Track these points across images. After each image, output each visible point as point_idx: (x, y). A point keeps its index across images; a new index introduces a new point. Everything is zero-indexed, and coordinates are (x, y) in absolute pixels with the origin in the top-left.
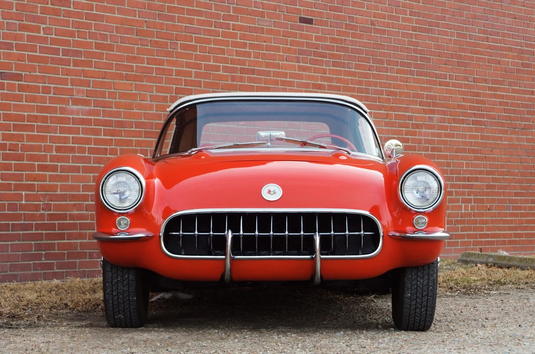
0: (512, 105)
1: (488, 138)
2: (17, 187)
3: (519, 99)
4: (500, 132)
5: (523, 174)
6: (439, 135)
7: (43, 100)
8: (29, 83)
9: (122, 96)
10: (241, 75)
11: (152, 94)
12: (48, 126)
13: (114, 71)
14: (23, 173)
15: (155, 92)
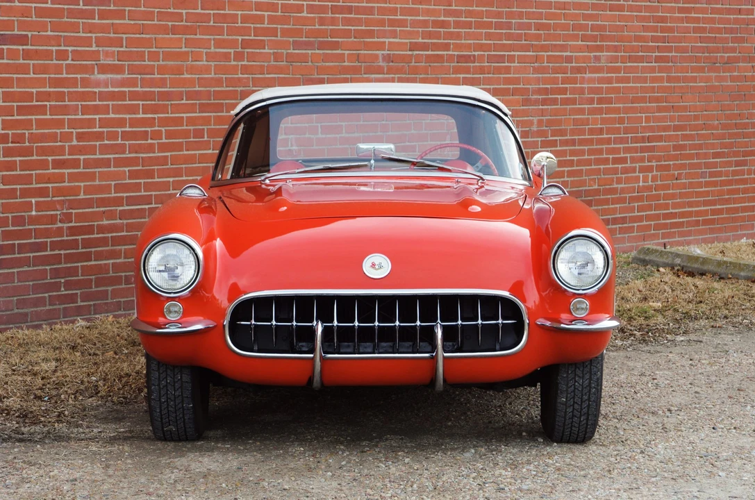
0: (712, 30)
1: (677, 79)
2: (25, 193)
3: (721, 21)
4: (694, 70)
5: (725, 127)
6: (609, 81)
7: (58, 69)
8: (38, 48)
9: (168, 56)
10: (333, 15)
11: (209, 51)
12: (66, 105)
13: (156, 22)
14: (31, 172)
15: (212, 48)
